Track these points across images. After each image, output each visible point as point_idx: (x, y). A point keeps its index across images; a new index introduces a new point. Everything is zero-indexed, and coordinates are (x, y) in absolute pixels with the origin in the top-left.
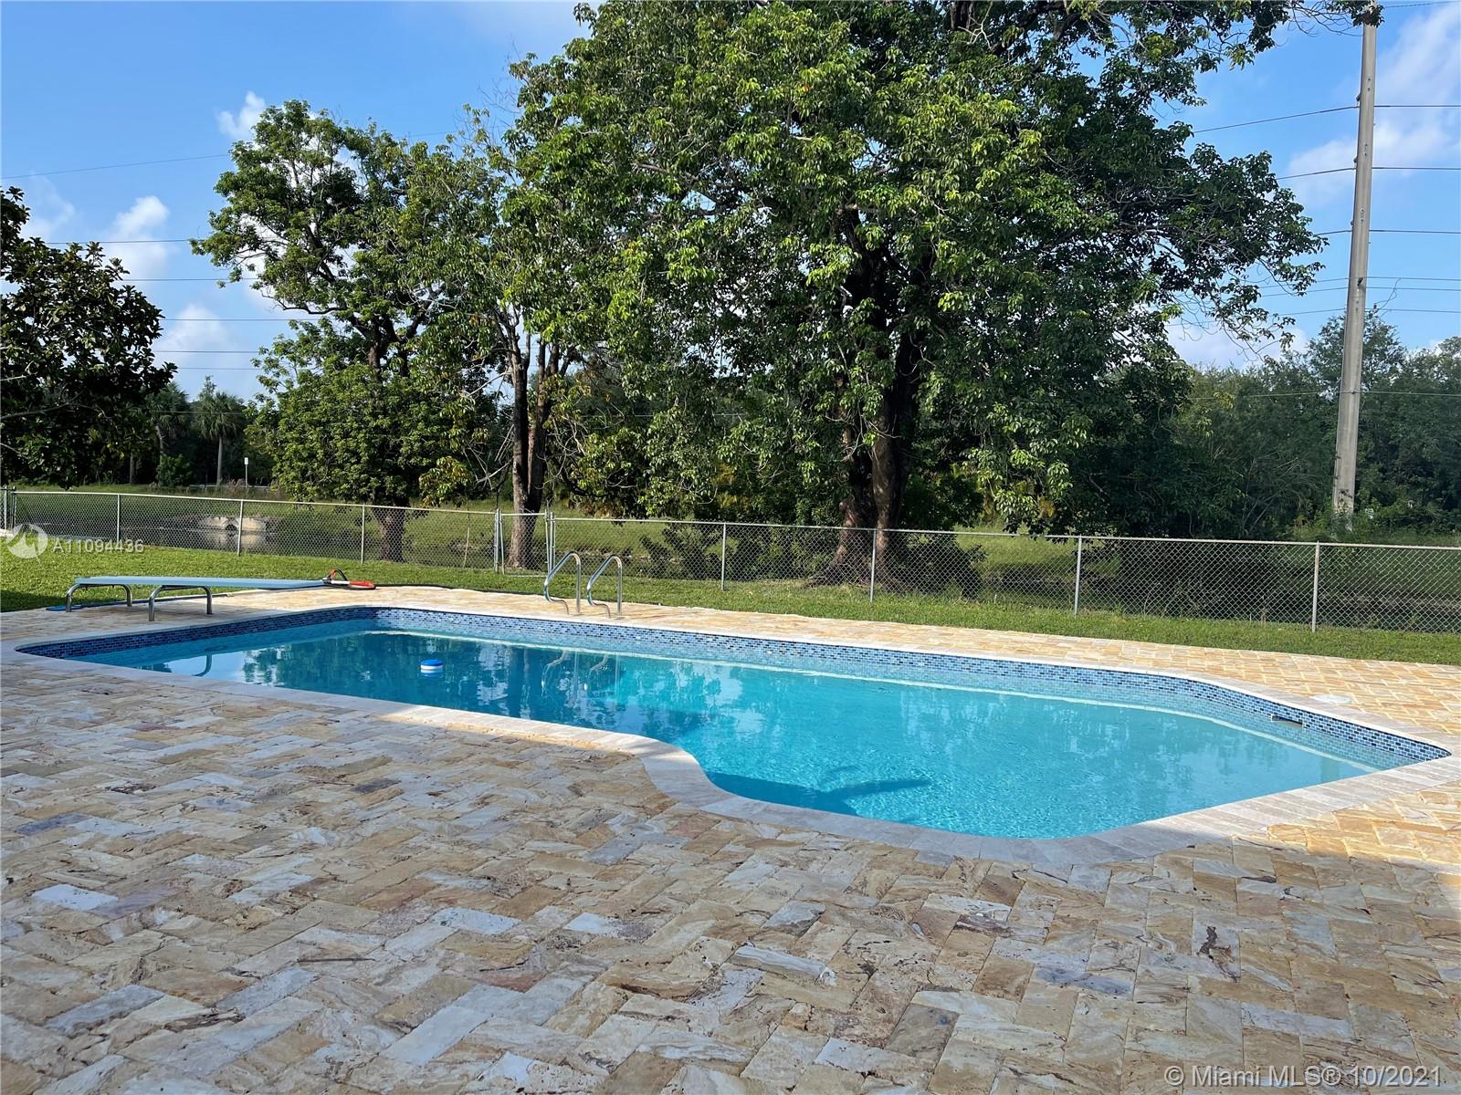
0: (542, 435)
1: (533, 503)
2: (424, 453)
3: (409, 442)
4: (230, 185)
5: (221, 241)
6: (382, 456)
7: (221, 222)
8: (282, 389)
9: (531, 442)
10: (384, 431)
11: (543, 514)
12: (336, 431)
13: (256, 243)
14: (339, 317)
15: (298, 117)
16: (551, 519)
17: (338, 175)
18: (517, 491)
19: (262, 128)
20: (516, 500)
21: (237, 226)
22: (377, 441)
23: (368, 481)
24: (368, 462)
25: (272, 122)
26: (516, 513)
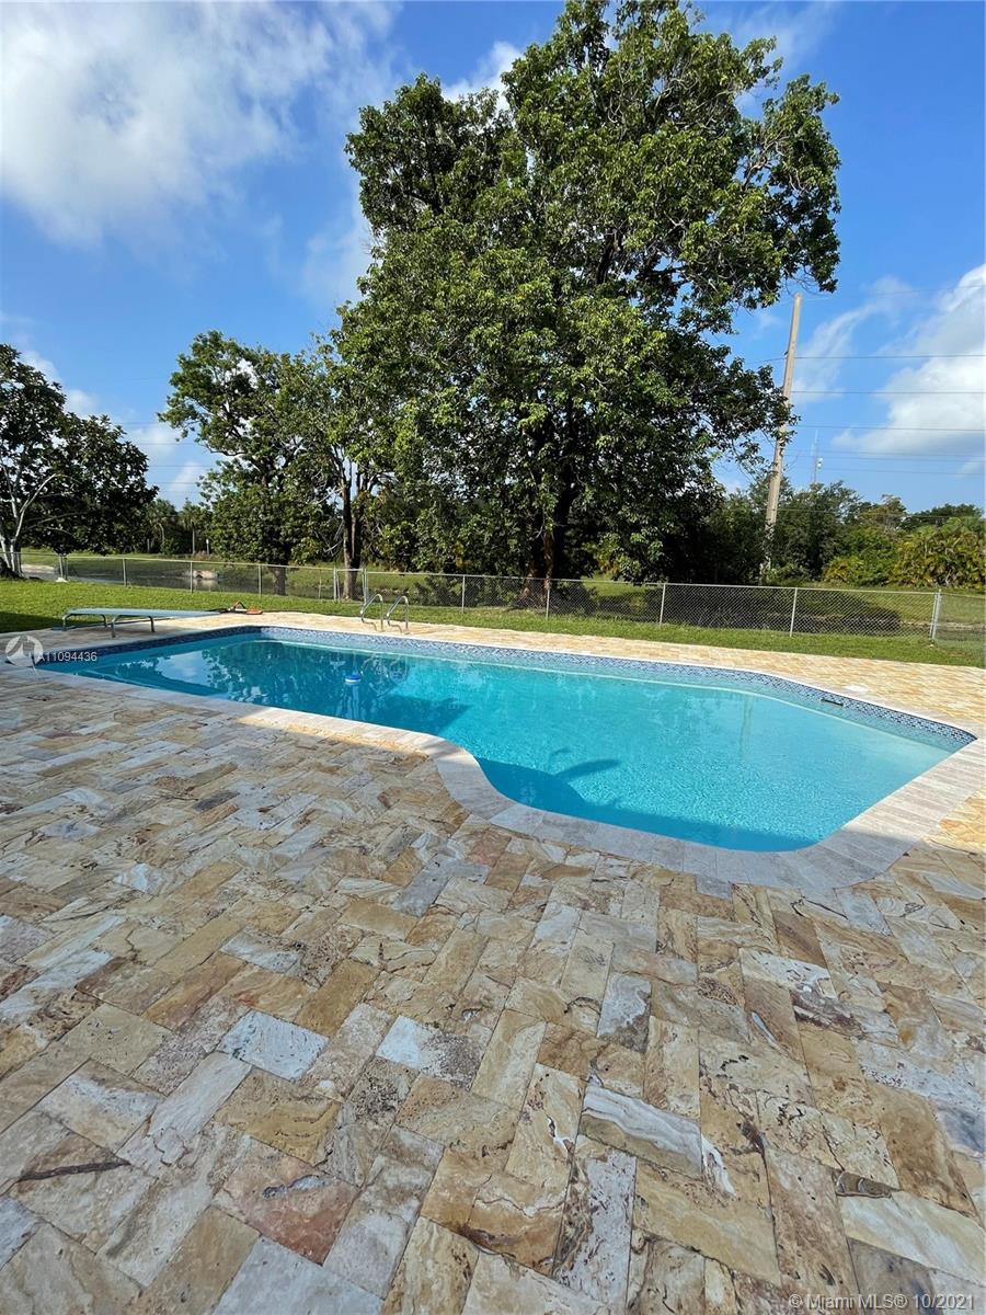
0: (359, 525)
1: (355, 564)
2: (294, 535)
3: (285, 529)
4: (178, 380)
5: (173, 414)
6: (270, 537)
7: (174, 403)
8: (214, 500)
9: (353, 530)
10: (271, 523)
11: (361, 569)
12: (244, 524)
13: (195, 415)
14: (245, 458)
15: (216, 338)
16: (366, 573)
17: (240, 376)
18: (346, 556)
19: (195, 347)
20: (346, 562)
21: (184, 406)
22: (268, 528)
23: (263, 551)
24: (262, 540)
25: (201, 343)
26: (346, 569)
